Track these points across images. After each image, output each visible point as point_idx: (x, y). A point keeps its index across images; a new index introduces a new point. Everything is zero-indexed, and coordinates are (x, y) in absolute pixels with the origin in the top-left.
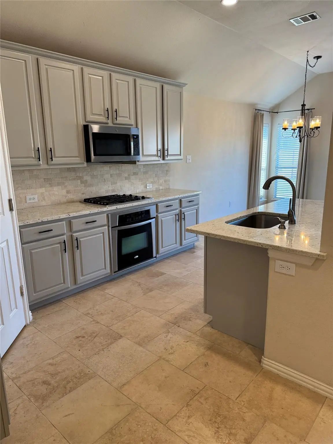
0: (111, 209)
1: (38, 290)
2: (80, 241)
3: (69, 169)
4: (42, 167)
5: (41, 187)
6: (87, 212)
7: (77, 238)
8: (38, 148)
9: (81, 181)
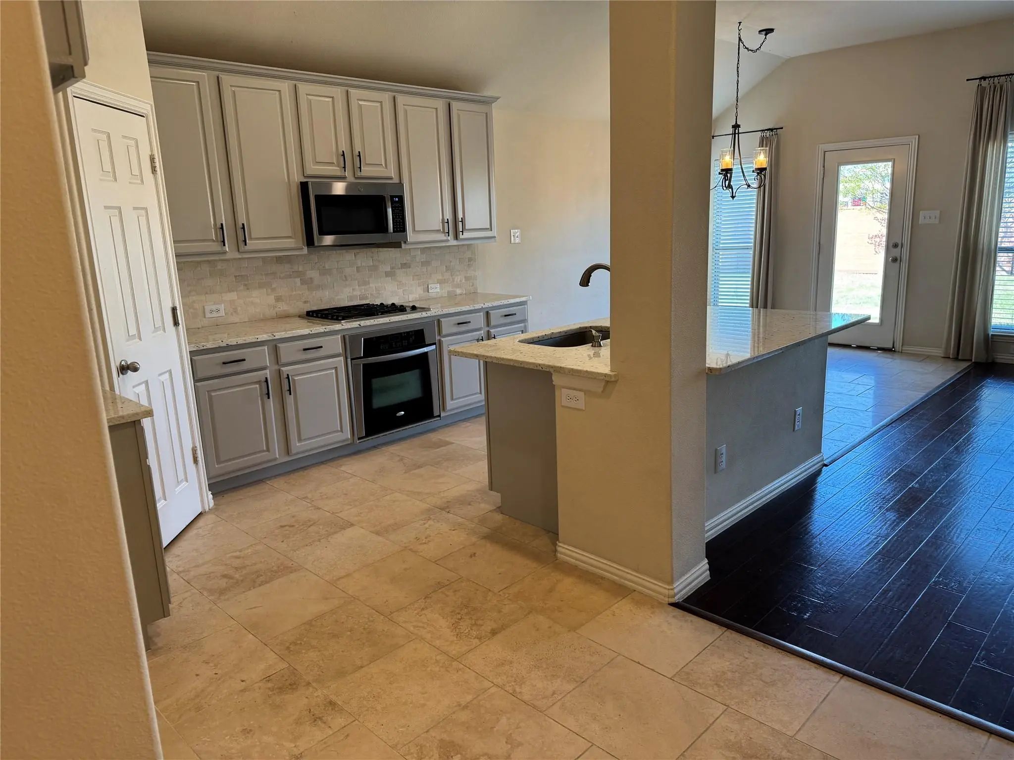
0: (349, 327)
1: (222, 459)
2: (294, 380)
3: (279, 260)
4: (228, 256)
5: (230, 290)
6: (306, 331)
7: (288, 375)
8: (222, 225)
9: (300, 279)
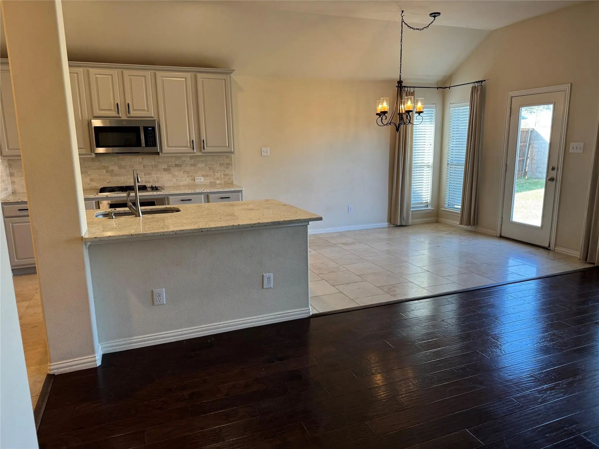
9: (106, 170)
